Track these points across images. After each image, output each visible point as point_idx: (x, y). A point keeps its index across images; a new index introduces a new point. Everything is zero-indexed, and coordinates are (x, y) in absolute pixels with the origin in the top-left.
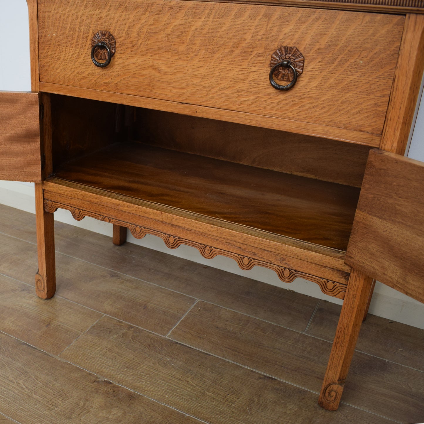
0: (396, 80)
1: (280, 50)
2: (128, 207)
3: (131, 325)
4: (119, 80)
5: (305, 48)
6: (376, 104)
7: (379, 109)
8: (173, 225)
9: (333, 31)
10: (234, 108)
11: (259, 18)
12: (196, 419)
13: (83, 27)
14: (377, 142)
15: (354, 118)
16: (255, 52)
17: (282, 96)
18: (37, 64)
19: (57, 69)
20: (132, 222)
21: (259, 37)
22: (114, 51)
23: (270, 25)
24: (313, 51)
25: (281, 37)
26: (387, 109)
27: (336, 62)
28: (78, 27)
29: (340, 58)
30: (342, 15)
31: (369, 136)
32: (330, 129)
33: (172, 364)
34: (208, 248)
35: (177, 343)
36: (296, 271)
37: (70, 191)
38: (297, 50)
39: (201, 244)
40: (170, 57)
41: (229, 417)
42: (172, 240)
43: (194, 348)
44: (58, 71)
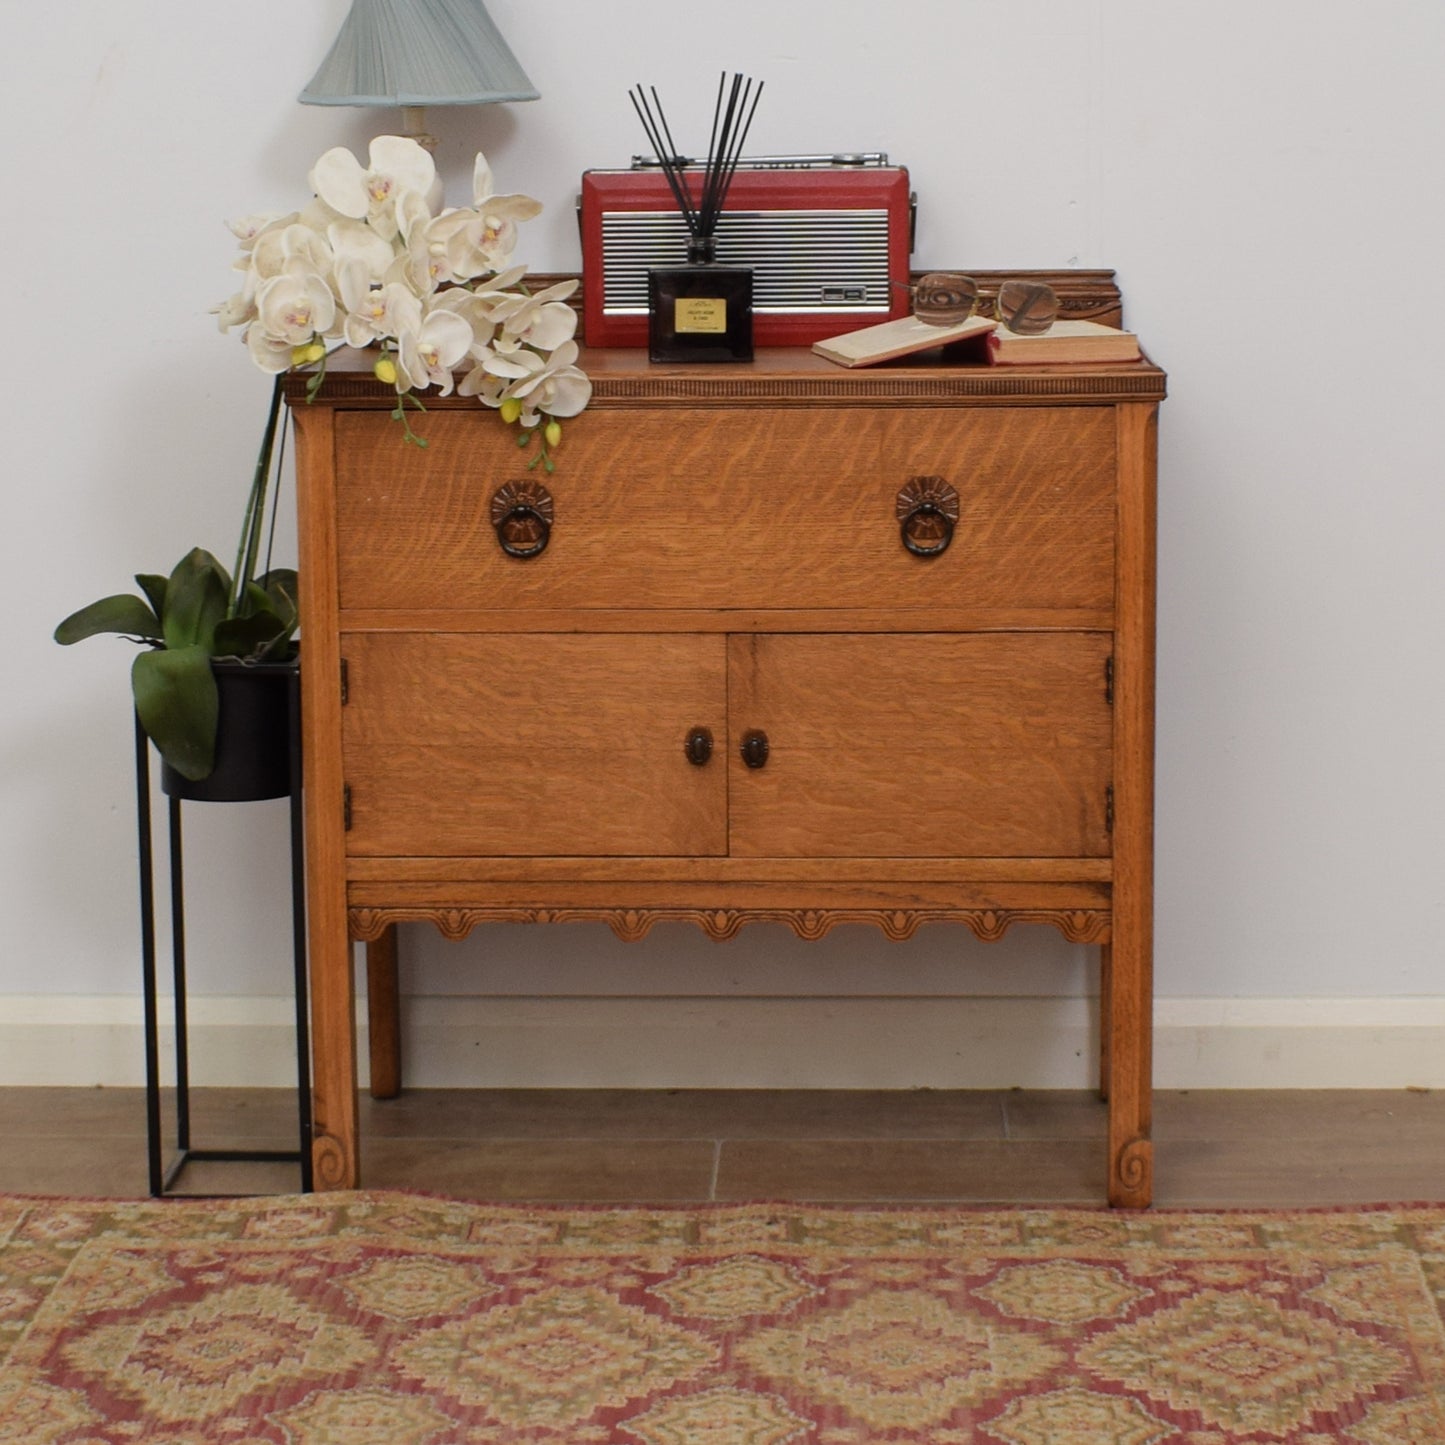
0: (1120, 511)
1: (911, 484)
2: (603, 868)
4: (564, 582)
5: (957, 477)
6: (1094, 557)
7: (1101, 564)
8: (721, 883)
9: (1000, 443)
10: (834, 603)
11: (864, 431)
13: (467, 476)
14: (1110, 622)
15: (1064, 585)
16: (864, 494)
17: (927, 568)
18: (334, 567)
19: (392, 575)
20: (613, 905)
21: (869, 466)
22: (550, 521)
23: (887, 442)
24: (970, 481)
25: (910, 461)
26: (1115, 563)
27: (1016, 494)
28: (452, 476)
29: (1021, 485)
30: (1012, 414)
31: (1093, 614)
32: (1024, 613)
34: (811, 914)
36: (1007, 910)
37: (433, 868)
38: (943, 480)
39: (793, 910)
40: (684, 520)
42: (721, 920)
44: (396, 579)
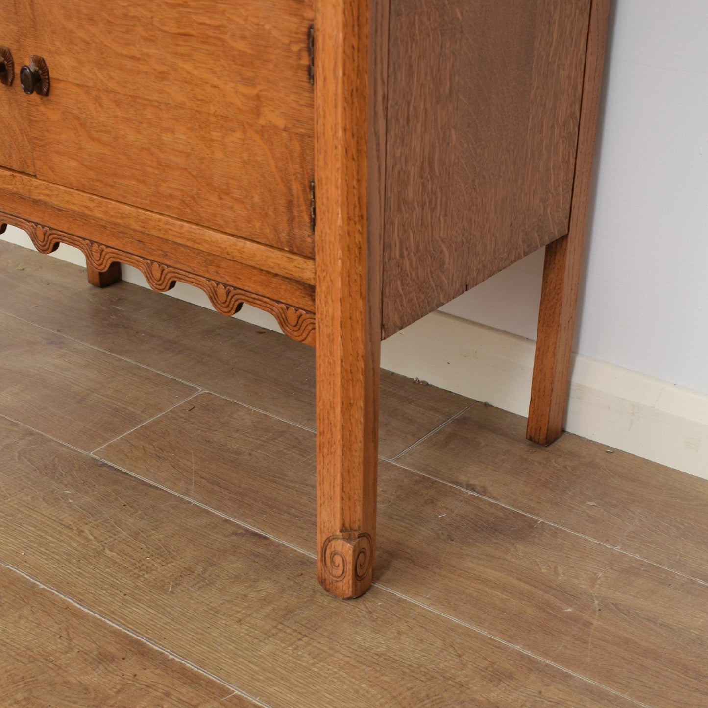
3: (32, 431)
12: (54, 594)
33: (70, 501)
35: (105, 465)
41: (122, 595)
43: (133, 474)
